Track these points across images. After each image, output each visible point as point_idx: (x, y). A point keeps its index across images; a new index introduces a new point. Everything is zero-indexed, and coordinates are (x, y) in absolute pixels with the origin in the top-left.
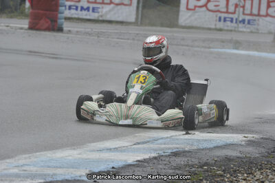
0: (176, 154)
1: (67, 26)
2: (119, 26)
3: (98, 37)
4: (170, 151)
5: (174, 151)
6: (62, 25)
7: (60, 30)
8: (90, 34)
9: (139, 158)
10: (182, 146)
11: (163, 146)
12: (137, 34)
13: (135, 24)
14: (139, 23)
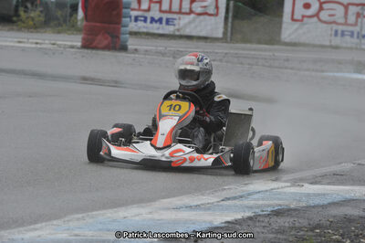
0: (277, 213)
1: (132, 43)
2: (201, 44)
3: (174, 57)
4: (270, 209)
5: (276, 208)
6: (126, 41)
7: (124, 48)
8: (163, 54)
9: (229, 219)
10: (287, 203)
11: (261, 202)
12: (226, 54)
13: (224, 39)
14: (229, 39)
